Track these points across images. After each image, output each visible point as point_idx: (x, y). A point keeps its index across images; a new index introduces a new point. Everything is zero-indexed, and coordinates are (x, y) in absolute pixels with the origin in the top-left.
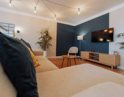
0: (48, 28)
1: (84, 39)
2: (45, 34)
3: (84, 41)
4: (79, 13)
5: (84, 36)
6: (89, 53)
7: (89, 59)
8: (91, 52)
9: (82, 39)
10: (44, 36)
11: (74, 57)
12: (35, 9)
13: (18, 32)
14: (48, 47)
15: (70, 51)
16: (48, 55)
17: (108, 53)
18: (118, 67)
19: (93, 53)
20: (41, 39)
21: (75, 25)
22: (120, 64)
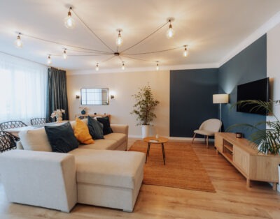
1: (229, 102)
2: (144, 98)
7: (223, 152)
9: (227, 101)
10: (143, 101)
13: (112, 97)
15: (202, 129)
20: (139, 106)
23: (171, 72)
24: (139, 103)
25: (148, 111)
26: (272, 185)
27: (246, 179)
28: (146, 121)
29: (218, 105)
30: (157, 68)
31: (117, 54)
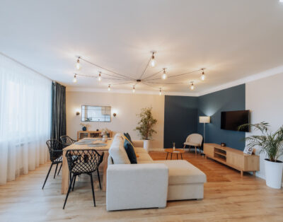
0: (150, 107)
2: (146, 116)
3: (211, 124)
4: (192, 88)
5: (211, 117)
6: (216, 149)
7: (215, 156)
8: (219, 147)
9: (208, 121)
10: (145, 119)
13: (115, 115)
14: (151, 135)
16: (151, 145)
17: (243, 150)
19: (222, 149)
20: (142, 123)
21: (197, 95)
22: (259, 169)
23: (166, 97)
24: (141, 121)
25: (148, 128)
26: (252, 173)
27: (240, 172)
28: (147, 136)
29: (203, 124)
30: (160, 94)
31: (139, 81)
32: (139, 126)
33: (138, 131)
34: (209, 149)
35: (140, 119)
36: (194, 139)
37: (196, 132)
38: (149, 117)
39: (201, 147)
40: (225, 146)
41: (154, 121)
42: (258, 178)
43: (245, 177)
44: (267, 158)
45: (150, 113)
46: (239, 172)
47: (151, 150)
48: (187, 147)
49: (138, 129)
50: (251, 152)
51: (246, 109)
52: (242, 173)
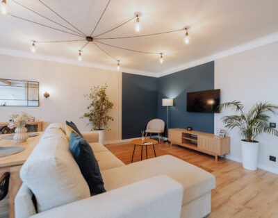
0: (104, 85)
1: (174, 105)
2: (99, 98)
3: (174, 108)
4: (162, 61)
5: (174, 99)
6: (183, 133)
7: (183, 143)
8: (186, 131)
9: (171, 104)
10: (97, 102)
11: (151, 143)
12: (80, 54)
13: (47, 96)
14: (105, 123)
16: (106, 137)
17: (213, 133)
18: (227, 157)
19: (189, 132)
20: (92, 108)
22: (229, 152)
24: (92, 105)
25: (102, 114)
28: (100, 126)
29: (166, 107)
30: (118, 68)
31: (90, 39)
32: (88, 112)
33: (88, 119)
34: (176, 135)
35: (91, 101)
36: (156, 125)
37: (156, 117)
38: (103, 99)
39: (165, 134)
40: (191, 130)
41: (110, 105)
42: (229, 160)
43: (220, 162)
44: (245, 138)
45: (104, 94)
46: (213, 157)
47: (106, 143)
48: (149, 134)
49: (86, 115)
50: (223, 134)
51: (216, 88)
52: (216, 158)
